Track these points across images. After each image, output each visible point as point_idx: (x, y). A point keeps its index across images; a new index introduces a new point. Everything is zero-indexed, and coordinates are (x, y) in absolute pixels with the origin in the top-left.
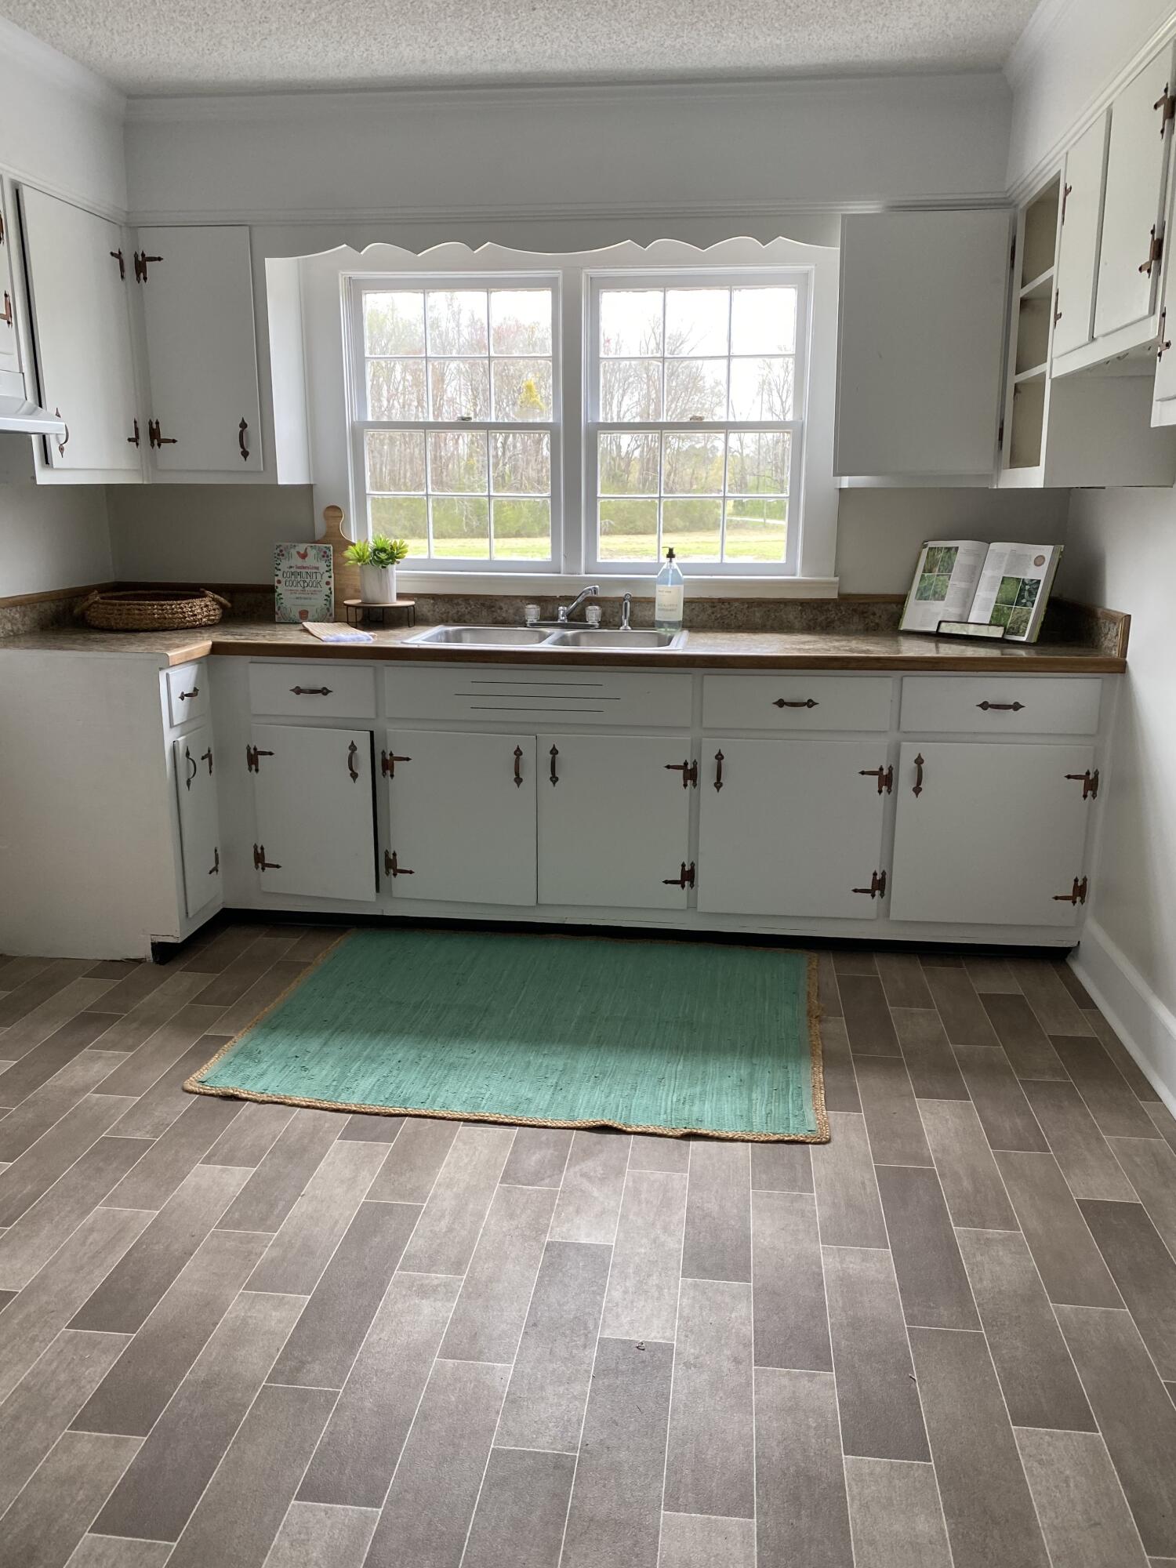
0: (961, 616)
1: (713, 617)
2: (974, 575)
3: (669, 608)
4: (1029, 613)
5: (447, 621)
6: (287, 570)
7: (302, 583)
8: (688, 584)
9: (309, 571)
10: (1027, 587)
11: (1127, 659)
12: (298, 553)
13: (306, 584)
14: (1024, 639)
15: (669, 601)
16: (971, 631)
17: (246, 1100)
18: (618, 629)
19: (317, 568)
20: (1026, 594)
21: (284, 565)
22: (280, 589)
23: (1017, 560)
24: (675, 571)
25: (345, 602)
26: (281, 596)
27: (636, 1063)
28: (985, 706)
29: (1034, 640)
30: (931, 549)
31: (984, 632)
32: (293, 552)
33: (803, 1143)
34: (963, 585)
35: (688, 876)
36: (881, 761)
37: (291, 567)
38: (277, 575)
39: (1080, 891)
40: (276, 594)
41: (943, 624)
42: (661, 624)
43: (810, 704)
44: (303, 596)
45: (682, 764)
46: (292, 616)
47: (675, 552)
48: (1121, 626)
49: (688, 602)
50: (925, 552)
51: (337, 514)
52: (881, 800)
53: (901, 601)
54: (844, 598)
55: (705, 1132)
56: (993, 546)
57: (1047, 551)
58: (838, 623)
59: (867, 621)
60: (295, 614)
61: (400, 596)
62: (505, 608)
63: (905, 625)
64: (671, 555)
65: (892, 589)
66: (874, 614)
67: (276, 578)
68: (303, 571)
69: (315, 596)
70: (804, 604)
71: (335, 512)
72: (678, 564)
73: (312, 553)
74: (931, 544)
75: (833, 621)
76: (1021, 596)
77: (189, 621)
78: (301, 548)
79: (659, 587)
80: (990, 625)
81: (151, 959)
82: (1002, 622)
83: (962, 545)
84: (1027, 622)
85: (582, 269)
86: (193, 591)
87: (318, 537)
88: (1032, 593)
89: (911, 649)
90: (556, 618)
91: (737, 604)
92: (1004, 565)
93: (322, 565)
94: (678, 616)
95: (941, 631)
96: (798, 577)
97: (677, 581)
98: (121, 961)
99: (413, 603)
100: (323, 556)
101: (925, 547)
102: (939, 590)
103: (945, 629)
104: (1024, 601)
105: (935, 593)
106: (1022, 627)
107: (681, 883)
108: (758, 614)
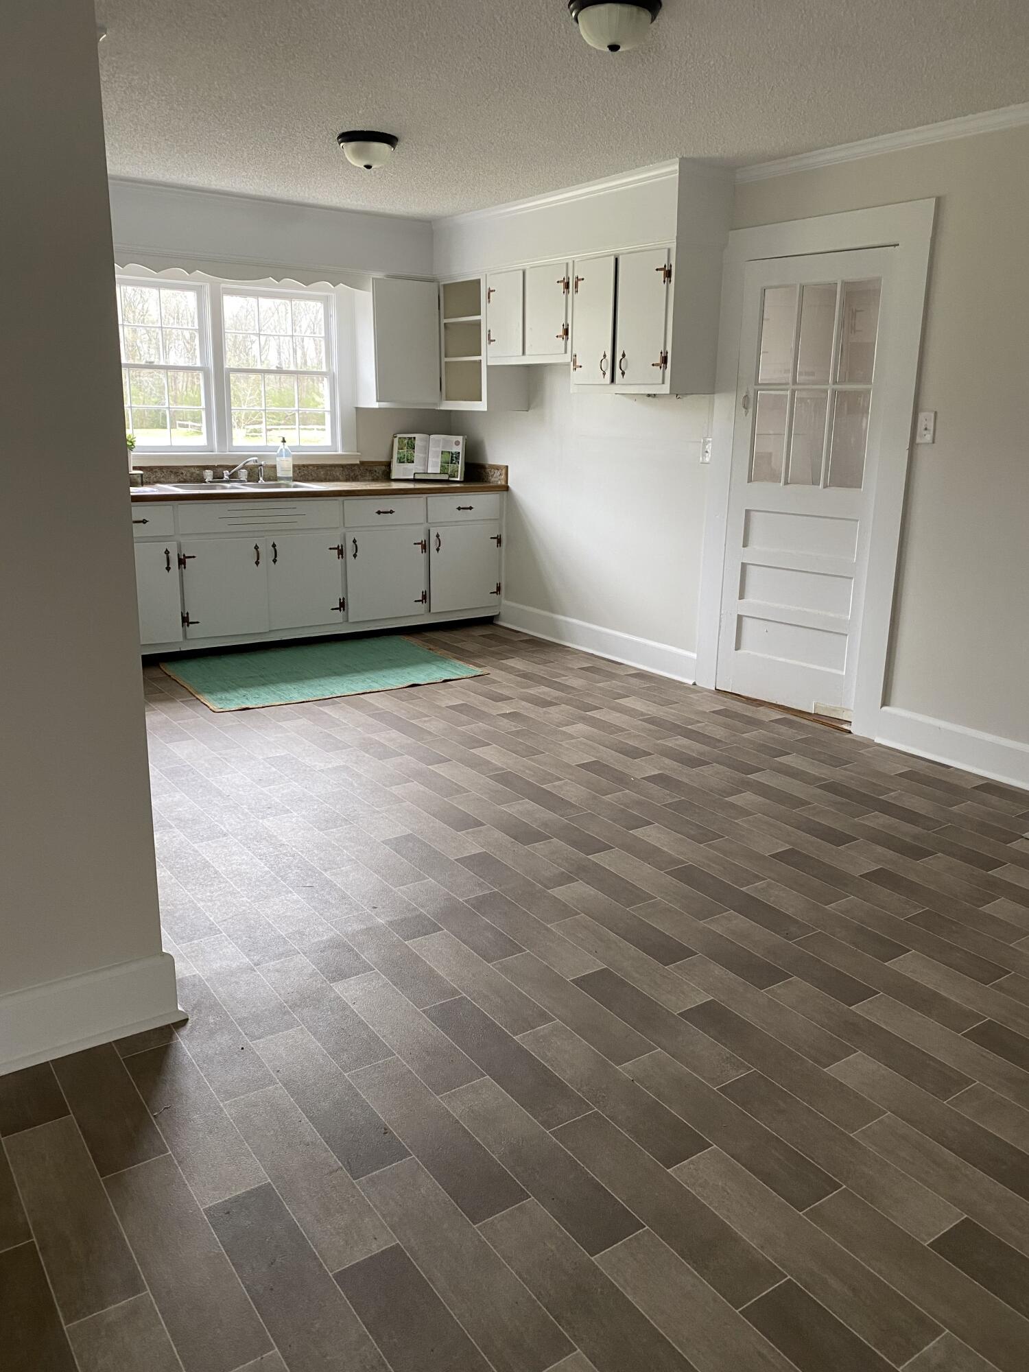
0: (424, 470)
2: (426, 450)
3: (287, 470)
4: (458, 467)
8: (294, 457)
10: (454, 455)
11: (509, 484)
14: (458, 479)
15: (285, 467)
16: (432, 477)
17: (255, 708)
18: (257, 479)
20: (454, 459)
23: (446, 442)
24: (286, 450)
28: (459, 509)
29: (462, 480)
30: (400, 438)
31: (439, 477)
36: (422, 538)
39: (499, 589)
41: (416, 474)
42: (281, 478)
43: (391, 512)
45: (337, 547)
47: (286, 440)
48: (504, 471)
49: (294, 466)
50: (396, 440)
52: (424, 555)
53: (388, 464)
54: (362, 463)
56: (432, 436)
57: (460, 438)
58: (360, 477)
59: (373, 475)
61: (135, 468)
63: (393, 475)
64: (284, 441)
65: (384, 459)
66: (376, 471)
70: (343, 466)
72: (287, 446)
74: (399, 436)
75: (356, 474)
76: (452, 460)
79: (278, 459)
80: (440, 473)
82: (446, 472)
83: (418, 436)
84: (458, 471)
88: (457, 458)
89: (395, 486)
90: (223, 478)
91: (311, 467)
92: (441, 446)
94: (291, 474)
95: (416, 477)
96: (340, 452)
97: (287, 455)
99: (141, 472)
101: (396, 437)
102: (409, 458)
103: (418, 477)
104: (454, 462)
105: (408, 460)
106: (456, 474)
107: (340, 609)
108: (322, 473)
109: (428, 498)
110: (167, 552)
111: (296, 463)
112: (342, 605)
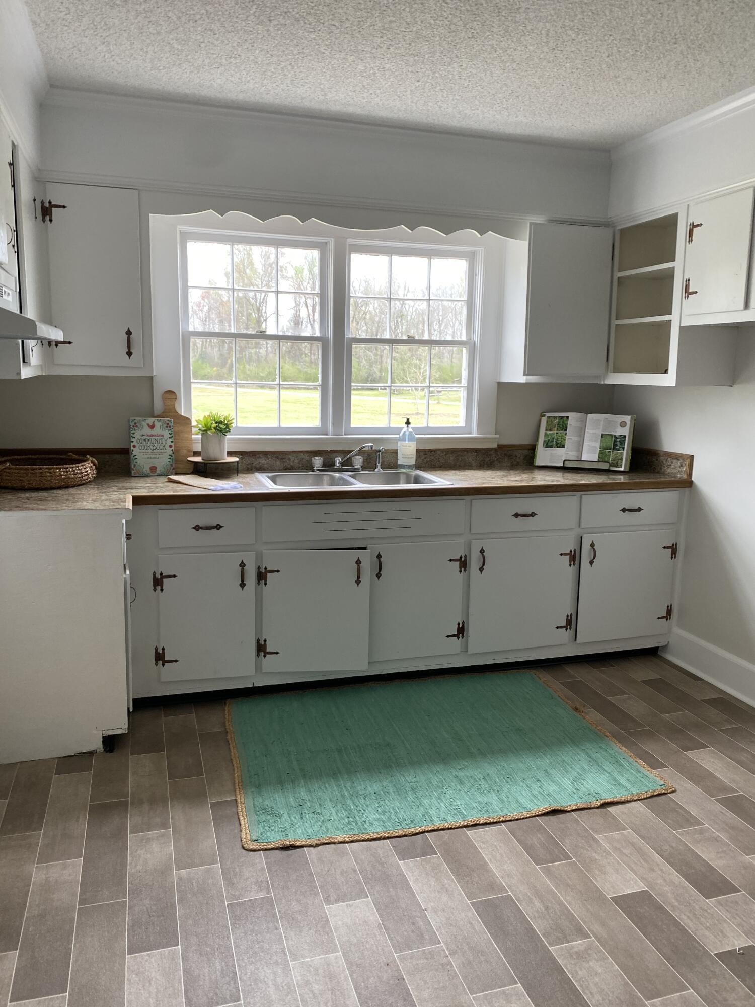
0: (578, 457)
1: (425, 460)
2: (581, 432)
3: (410, 456)
4: (622, 454)
5: (251, 470)
6: (140, 437)
7: (151, 446)
8: (419, 441)
9: (156, 438)
10: (618, 440)
11: (693, 479)
12: (148, 425)
13: (154, 447)
14: (622, 469)
15: (407, 452)
16: (587, 466)
17: (302, 847)
18: (374, 471)
19: (163, 436)
20: (618, 443)
21: (138, 434)
22: (135, 451)
23: (608, 423)
24: (410, 433)
25: (189, 459)
26: (136, 457)
28: (624, 510)
29: (627, 470)
30: (549, 417)
31: (596, 466)
32: (144, 424)
33: (664, 794)
34: (575, 438)
36: (570, 546)
37: (143, 435)
38: (133, 442)
39: (669, 612)
40: (132, 455)
41: (566, 462)
42: (403, 466)
43: (533, 514)
44: (152, 456)
45: (459, 558)
46: (144, 470)
47: (410, 421)
48: (687, 462)
49: (418, 451)
50: (544, 420)
51: (173, 396)
52: (571, 570)
53: (532, 448)
54: (501, 447)
55: (611, 800)
56: (590, 416)
57: (627, 419)
58: (496, 462)
60: (147, 469)
61: (230, 454)
62: (292, 459)
63: (538, 462)
64: (408, 423)
65: (526, 441)
66: (516, 456)
67: (132, 444)
68: (153, 438)
69: (160, 456)
70: (477, 451)
71: (171, 395)
72: (412, 428)
73: (158, 425)
74: (548, 414)
75: (494, 461)
76: (615, 445)
78: (150, 421)
79: (399, 443)
80: (599, 461)
81: (102, 749)
82: (606, 459)
83: (572, 415)
84: (621, 459)
86: (80, 455)
87: (156, 413)
88: (622, 443)
90: (334, 465)
91: (439, 452)
92: (601, 427)
93: (166, 434)
94: (413, 462)
95: (566, 466)
96: (474, 435)
97: (411, 439)
98: (75, 755)
99: (237, 459)
100: (167, 427)
101: (544, 416)
102: (559, 442)
103: (568, 465)
104: (617, 447)
105: (557, 444)
106: (619, 462)
107: (457, 636)
108: (452, 458)
109: (583, 497)
110: (242, 565)
111: (422, 447)
112: (461, 631)
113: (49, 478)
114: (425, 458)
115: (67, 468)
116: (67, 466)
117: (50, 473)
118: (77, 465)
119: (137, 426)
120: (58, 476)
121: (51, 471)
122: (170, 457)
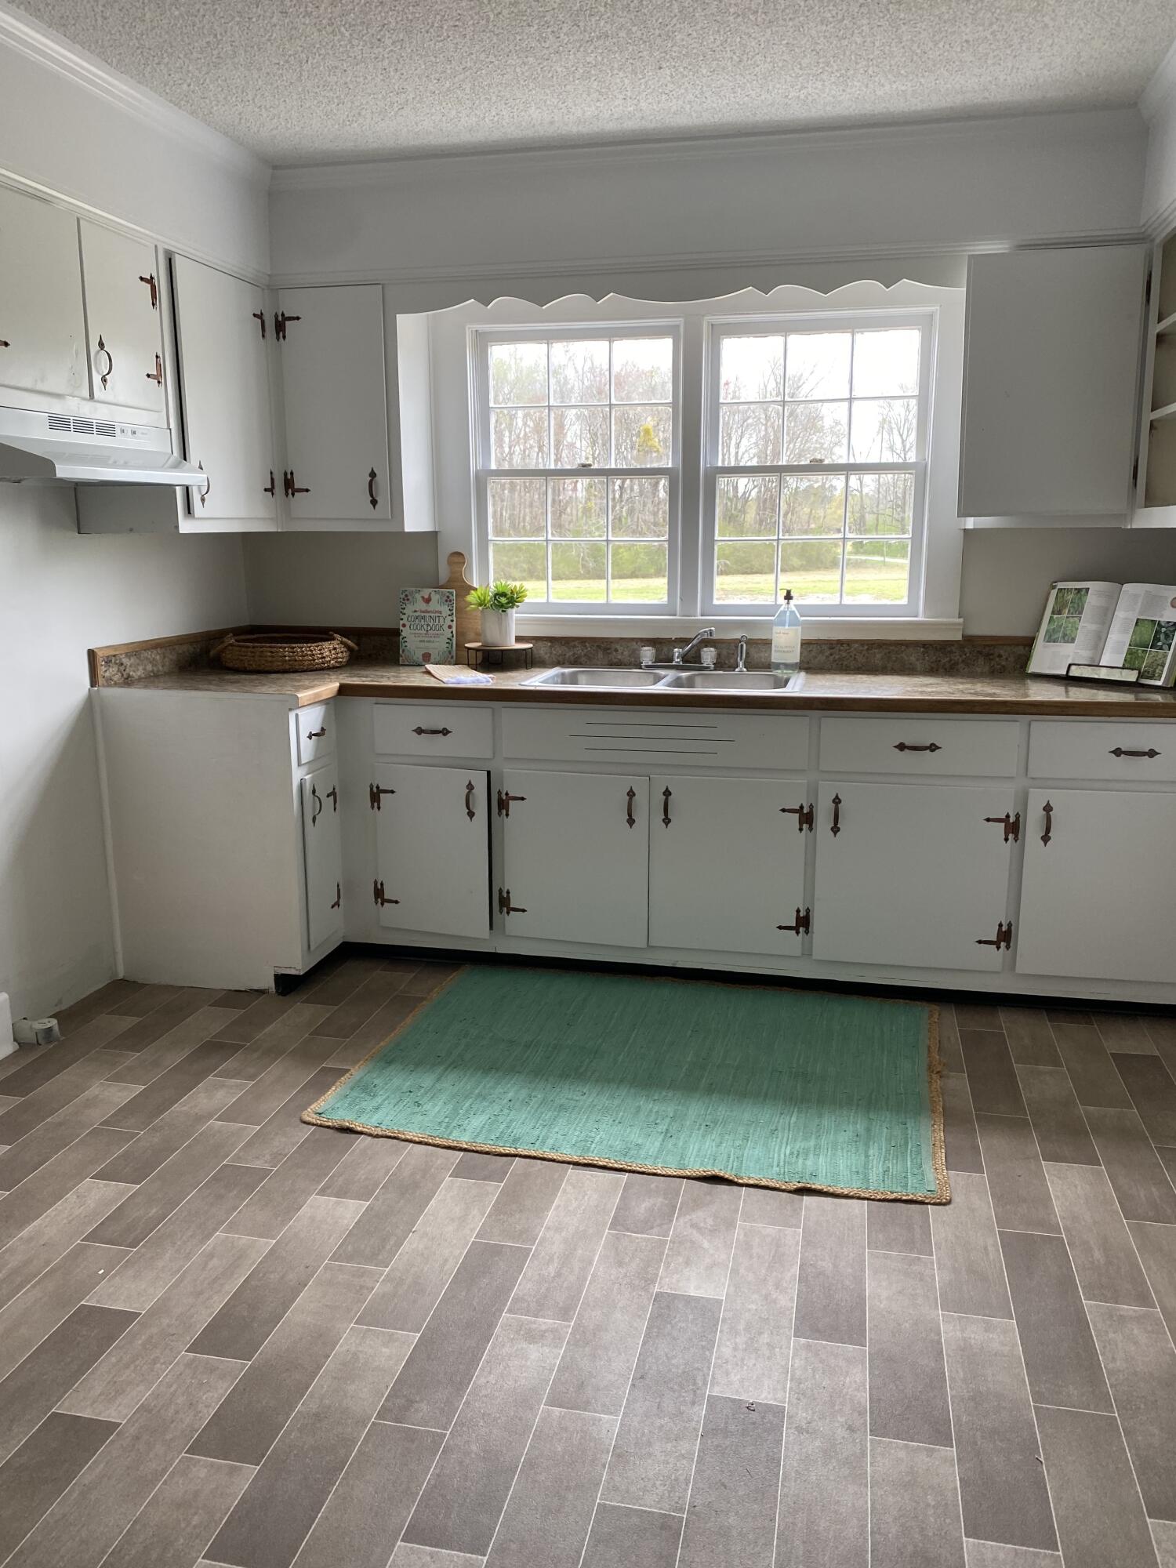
0: (1092, 659)
1: (831, 658)
2: (1106, 617)
3: (785, 650)
4: (1165, 656)
5: (564, 663)
6: (411, 614)
7: (425, 627)
8: (807, 626)
9: (432, 615)
10: (1163, 630)
12: (423, 597)
13: (429, 628)
14: (1160, 683)
15: (786, 643)
16: (1103, 674)
17: (361, 1133)
18: (734, 671)
19: (440, 612)
20: (1162, 637)
21: (409, 609)
22: (405, 632)
23: (1152, 601)
24: (792, 612)
25: (466, 645)
26: (405, 639)
27: (747, 1113)
28: (1118, 752)
29: (1171, 684)
30: (1060, 590)
31: (1116, 676)
32: (418, 596)
33: (922, 1203)
34: (1094, 627)
35: (803, 922)
36: (1007, 808)
37: (415, 611)
38: (402, 619)
40: (401, 637)
41: (1073, 667)
42: (778, 666)
43: (933, 748)
44: (426, 639)
45: (798, 808)
46: (415, 658)
47: (792, 594)
49: (805, 644)
50: (1054, 592)
51: (460, 559)
52: (1006, 849)
53: (1029, 643)
54: (969, 640)
55: (820, 1187)
56: (1127, 587)
58: (961, 665)
59: (993, 663)
60: (418, 656)
61: (519, 639)
62: (620, 649)
63: (1033, 668)
64: (788, 597)
65: (1019, 631)
66: (1000, 656)
67: (401, 622)
68: (427, 615)
69: (437, 640)
70: (925, 645)
71: (458, 558)
72: (795, 605)
73: (435, 598)
74: (1060, 585)
75: (957, 663)
76: (1156, 639)
77: (318, 664)
78: (426, 592)
79: (776, 629)
80: (1123, 668)
81: (274, 990)
82: (1137, 666)
83: (1091, 585)
84: (1163, 666)
85: (703, 316)
86: (322, 634)
87: (441, 583)
88: (1169, 635)
89: (1040, 693)
90: (671, 660)
92: (1138, 607)
93: (445, 610)
94: (795, 657)
95: (1071, 674)
96: (921, 618)
97: (794, 622)
98: (245, 991)
99: (531, 645)
100: (446, 601)
101: (1054, 587)
102: (1068, 632)
103: (1075, 672)
104: (1160, 644)
105: (1065, 635)
106: (1157, 671)
107: (796, 929)
108: (878, 656)
109: (1034, 724)
110: (470, 787)
111: (813, 636)
113: (270, 659)
114: (831, 655)
115: (294, 648)
116: (294, 645)
117: (272, 652)
118: (309, 645)
119: (408, 600)
120: (281, 657)
121: (273, 650)
122: (448, 641)
